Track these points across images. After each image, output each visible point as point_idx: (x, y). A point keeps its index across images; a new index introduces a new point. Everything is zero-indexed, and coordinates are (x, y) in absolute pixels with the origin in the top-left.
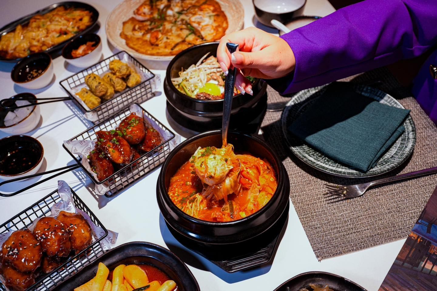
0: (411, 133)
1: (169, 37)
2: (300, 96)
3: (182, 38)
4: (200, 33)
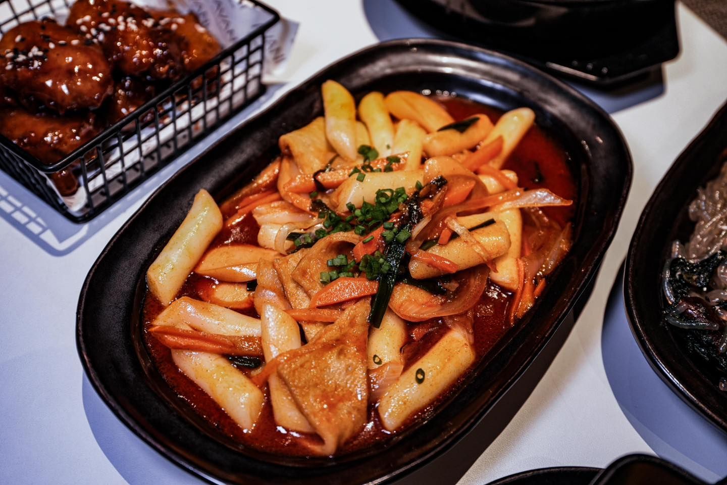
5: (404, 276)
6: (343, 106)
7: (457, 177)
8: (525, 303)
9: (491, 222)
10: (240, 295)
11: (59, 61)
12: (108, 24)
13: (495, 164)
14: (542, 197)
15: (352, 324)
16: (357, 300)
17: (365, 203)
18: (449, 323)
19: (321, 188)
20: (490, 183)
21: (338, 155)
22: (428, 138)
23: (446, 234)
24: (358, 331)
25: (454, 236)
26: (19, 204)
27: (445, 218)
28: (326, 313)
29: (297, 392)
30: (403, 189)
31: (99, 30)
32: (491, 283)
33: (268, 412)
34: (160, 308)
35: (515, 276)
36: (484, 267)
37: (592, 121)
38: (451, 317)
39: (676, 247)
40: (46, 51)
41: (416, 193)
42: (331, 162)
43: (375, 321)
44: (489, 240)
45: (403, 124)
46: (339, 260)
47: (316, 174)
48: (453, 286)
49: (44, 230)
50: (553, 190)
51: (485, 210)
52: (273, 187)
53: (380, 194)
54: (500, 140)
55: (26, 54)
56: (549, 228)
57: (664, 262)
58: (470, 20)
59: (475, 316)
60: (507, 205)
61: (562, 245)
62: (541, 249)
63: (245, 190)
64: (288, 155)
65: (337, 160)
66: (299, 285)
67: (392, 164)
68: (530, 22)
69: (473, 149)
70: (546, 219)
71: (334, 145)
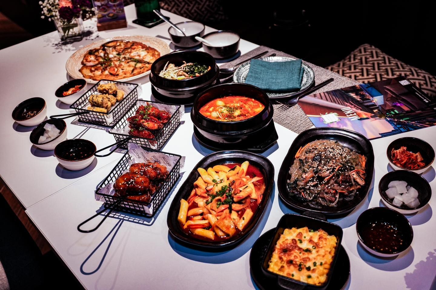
0: (308, 69)
1: (123, 68)
2: (237, 72)
3: (133, 66)
4: (143, 60)
5: (234, 202)
6: (205, 173)
7: (237, 180)
8: (260, 200)
9: (247, 187)
10: (200, 217)
11: (138, 181)
12: (143, 170)
13: (244, 175)
14: (256, 179)
15: (226, 213)
16: (225, 209)
17: (219, 190)
18: (245, 209)
19: (208, 191)
20: (244, 180)
21: (208, 183)
22: (227, 174)
23: (239, 191)
24: (228, 214)
25: (241, 191)
26: (134, 218)
27: (237, 188)
28: (220, 213)
29: (221, 228)
30: (226, 185)
31: (141, 172)
32: (251, 199)
33: (216, 235)
34: (184, 225)
35: (256, 196)
36: (248, 196)
37: (262, 160)
38: (245, 208)
39: (288, 181)
40: (134, 179)
41: (229, 185)
42: (207, 185)
43: (230, 212)
44: (248, 190)
45: (220, 173)
46: (219, 203)
47: (206, 188)
48: (244, 201)
49: (144, 222)
50: (258, 176)
51: (245, 185)
52: (196, 195)
53: (222, 187)
54: (243, 169)
55: (130, 182)
56: (260, 185)
57: (286, 184)
58: (225, 144)
59: (250, 206)
60: (249, 183)
61: (264, 187)
62: (259, 189)
63: (190, 197)
64: (197, 187)
65: (208, 185)
66: (212, 210)
67: (221, 181)
68: (240, 140)
69: (238, 173)
70: (259, 184)
71: (206, 181)
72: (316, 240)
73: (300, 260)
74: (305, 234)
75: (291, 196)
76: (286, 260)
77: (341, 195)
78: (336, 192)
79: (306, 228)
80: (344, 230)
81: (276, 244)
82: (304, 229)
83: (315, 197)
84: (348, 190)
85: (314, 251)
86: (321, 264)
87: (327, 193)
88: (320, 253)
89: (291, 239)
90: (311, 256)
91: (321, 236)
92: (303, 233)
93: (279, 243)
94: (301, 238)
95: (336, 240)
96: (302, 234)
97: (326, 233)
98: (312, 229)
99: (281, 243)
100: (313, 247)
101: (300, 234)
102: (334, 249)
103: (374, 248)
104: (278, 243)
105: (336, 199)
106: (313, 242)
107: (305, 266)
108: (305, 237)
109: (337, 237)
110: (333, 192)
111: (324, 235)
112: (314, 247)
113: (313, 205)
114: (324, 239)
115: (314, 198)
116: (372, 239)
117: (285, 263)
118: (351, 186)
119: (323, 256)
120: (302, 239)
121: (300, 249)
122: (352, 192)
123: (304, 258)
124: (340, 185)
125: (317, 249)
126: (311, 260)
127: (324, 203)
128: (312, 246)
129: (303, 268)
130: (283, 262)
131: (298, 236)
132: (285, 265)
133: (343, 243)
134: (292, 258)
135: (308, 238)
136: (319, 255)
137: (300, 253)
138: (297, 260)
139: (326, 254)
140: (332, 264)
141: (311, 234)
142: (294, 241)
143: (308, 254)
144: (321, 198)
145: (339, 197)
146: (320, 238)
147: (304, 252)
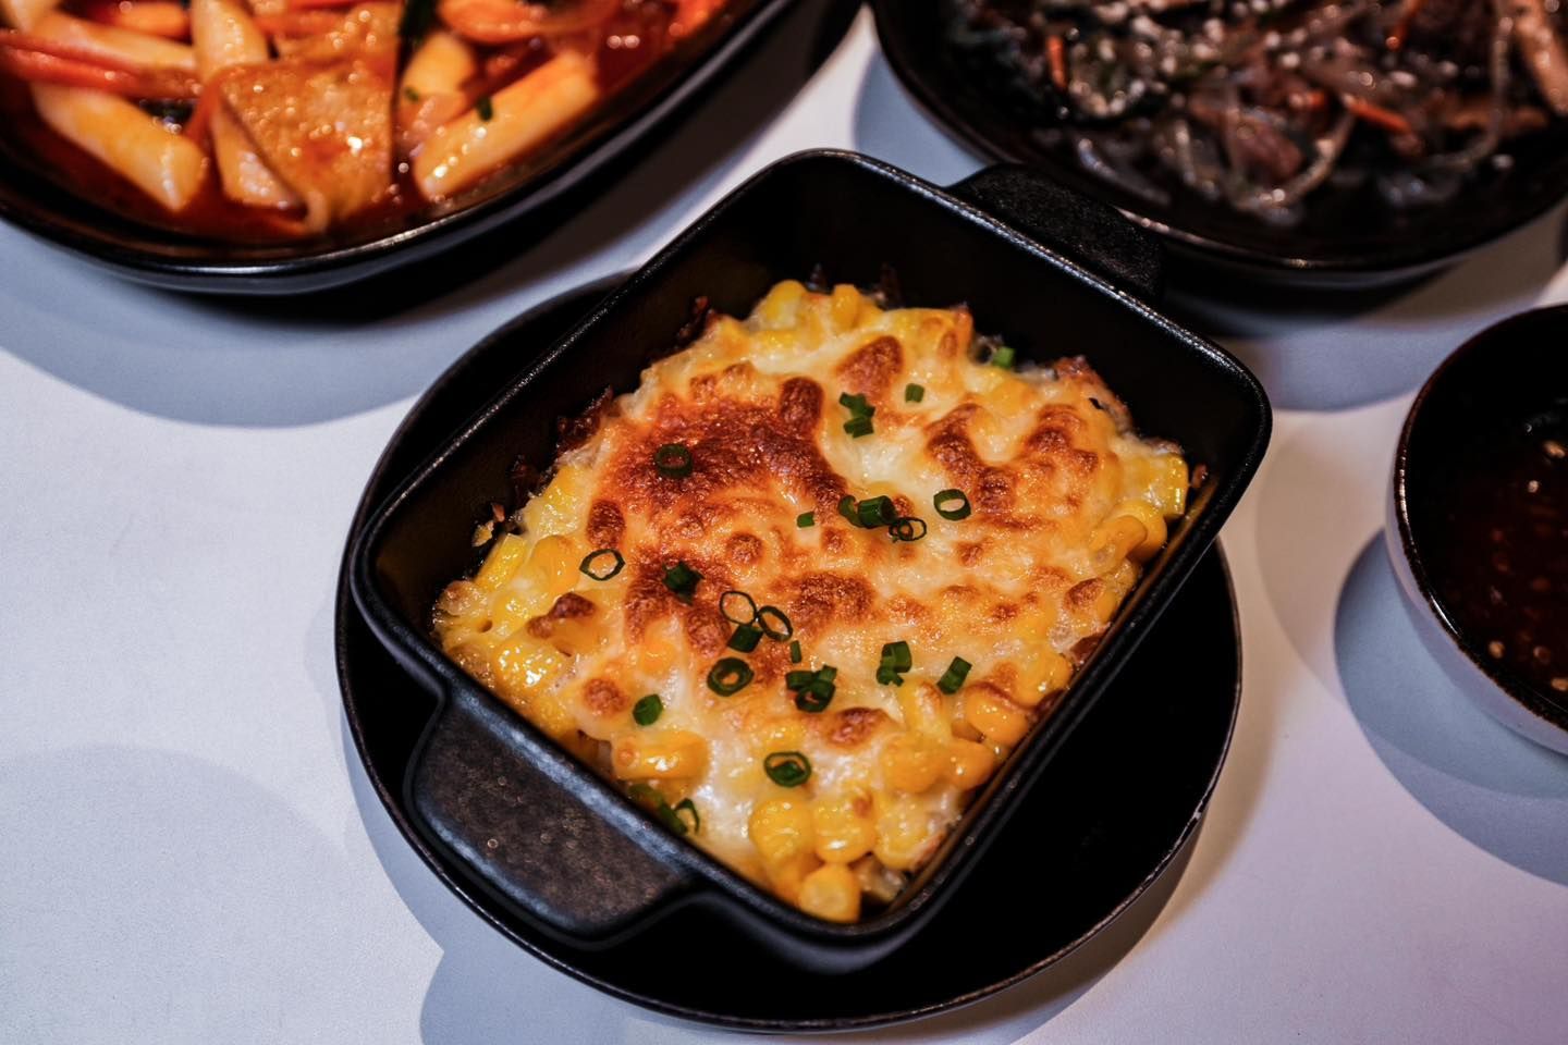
18: (554, 46)
33: (210, 182)
38: (558, 37)
43: (412, 40)
72: (996, 444)
73: (777, 587)
74: (924, 369)
75: (960, 52)
76: (644, 552)
77: (1368, 142)
78: (1329, 112)
79: (956, 321)
80: (1285, 424)
81: (633, 384)
82: (939, 322)
83: (1149, 107)
84: (1434, 112)
85: (941, 540)
86: (955, 679)
87: (1248, 97)
88: (982, 571)
89: (776, 377)
90: (892, 578)
91: (1057, 422)
92: (908, 354)
93: (661, 382)
94: (878, 397)
95: (1179, 495)
96: (898, 359)
97: (1118, 408)
98: (1008, 343)
99: (682, 390)
100: (940, 498)
101: (884, 356)
102: (1126, 575)
103: (1496, 648)
104: (650, 377)
105: (1305, 165)
106: (971, 456)
107: (797, 656)
108: (915, 394)
109: (1202, 471)
110: (1301, 99)
111: (1083, 422)
112: (951, 505)
113: (1107, 159)
114: (1078, 452)
115: (1138, 109)
116: (1503, 568)
117: (626, 577)
118: (1472, 88)
119: (1005, 612)
120: (877, 404)
121: (822, 481)
122: (1458, 140)
123: (820, 580)
124: (1376, 59)
125: (970, 533)
126: (879, 616)
127: (1199, 175)
128: (940, 481)
129: (769, 673)
130: (605, 565)
131: (856, 366)
132: (612, 597)
133: (1238, 538)
134: (707, 546)
135: (938, 406)
136: (963, 591)
137: (806, 520)
138: (749, 579)
139: (1031, 598)
140: (1051, 716)
141: (983, 381)
142: (804, 393)
143: (873, 553)
144: (1198, 128)
145: (1342, 160)
146: (1048, 434)
147: (841, 523)
